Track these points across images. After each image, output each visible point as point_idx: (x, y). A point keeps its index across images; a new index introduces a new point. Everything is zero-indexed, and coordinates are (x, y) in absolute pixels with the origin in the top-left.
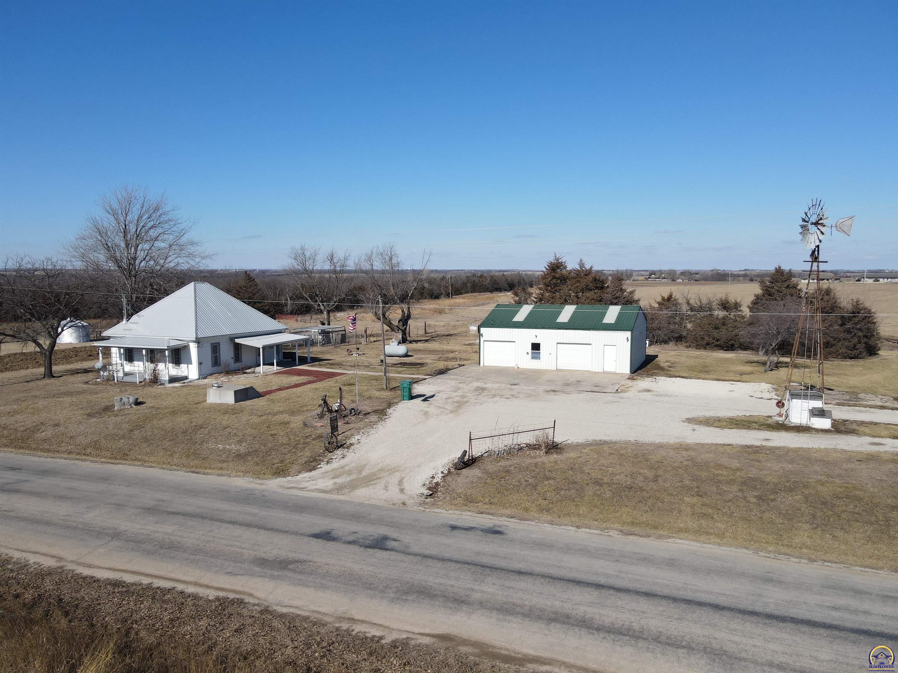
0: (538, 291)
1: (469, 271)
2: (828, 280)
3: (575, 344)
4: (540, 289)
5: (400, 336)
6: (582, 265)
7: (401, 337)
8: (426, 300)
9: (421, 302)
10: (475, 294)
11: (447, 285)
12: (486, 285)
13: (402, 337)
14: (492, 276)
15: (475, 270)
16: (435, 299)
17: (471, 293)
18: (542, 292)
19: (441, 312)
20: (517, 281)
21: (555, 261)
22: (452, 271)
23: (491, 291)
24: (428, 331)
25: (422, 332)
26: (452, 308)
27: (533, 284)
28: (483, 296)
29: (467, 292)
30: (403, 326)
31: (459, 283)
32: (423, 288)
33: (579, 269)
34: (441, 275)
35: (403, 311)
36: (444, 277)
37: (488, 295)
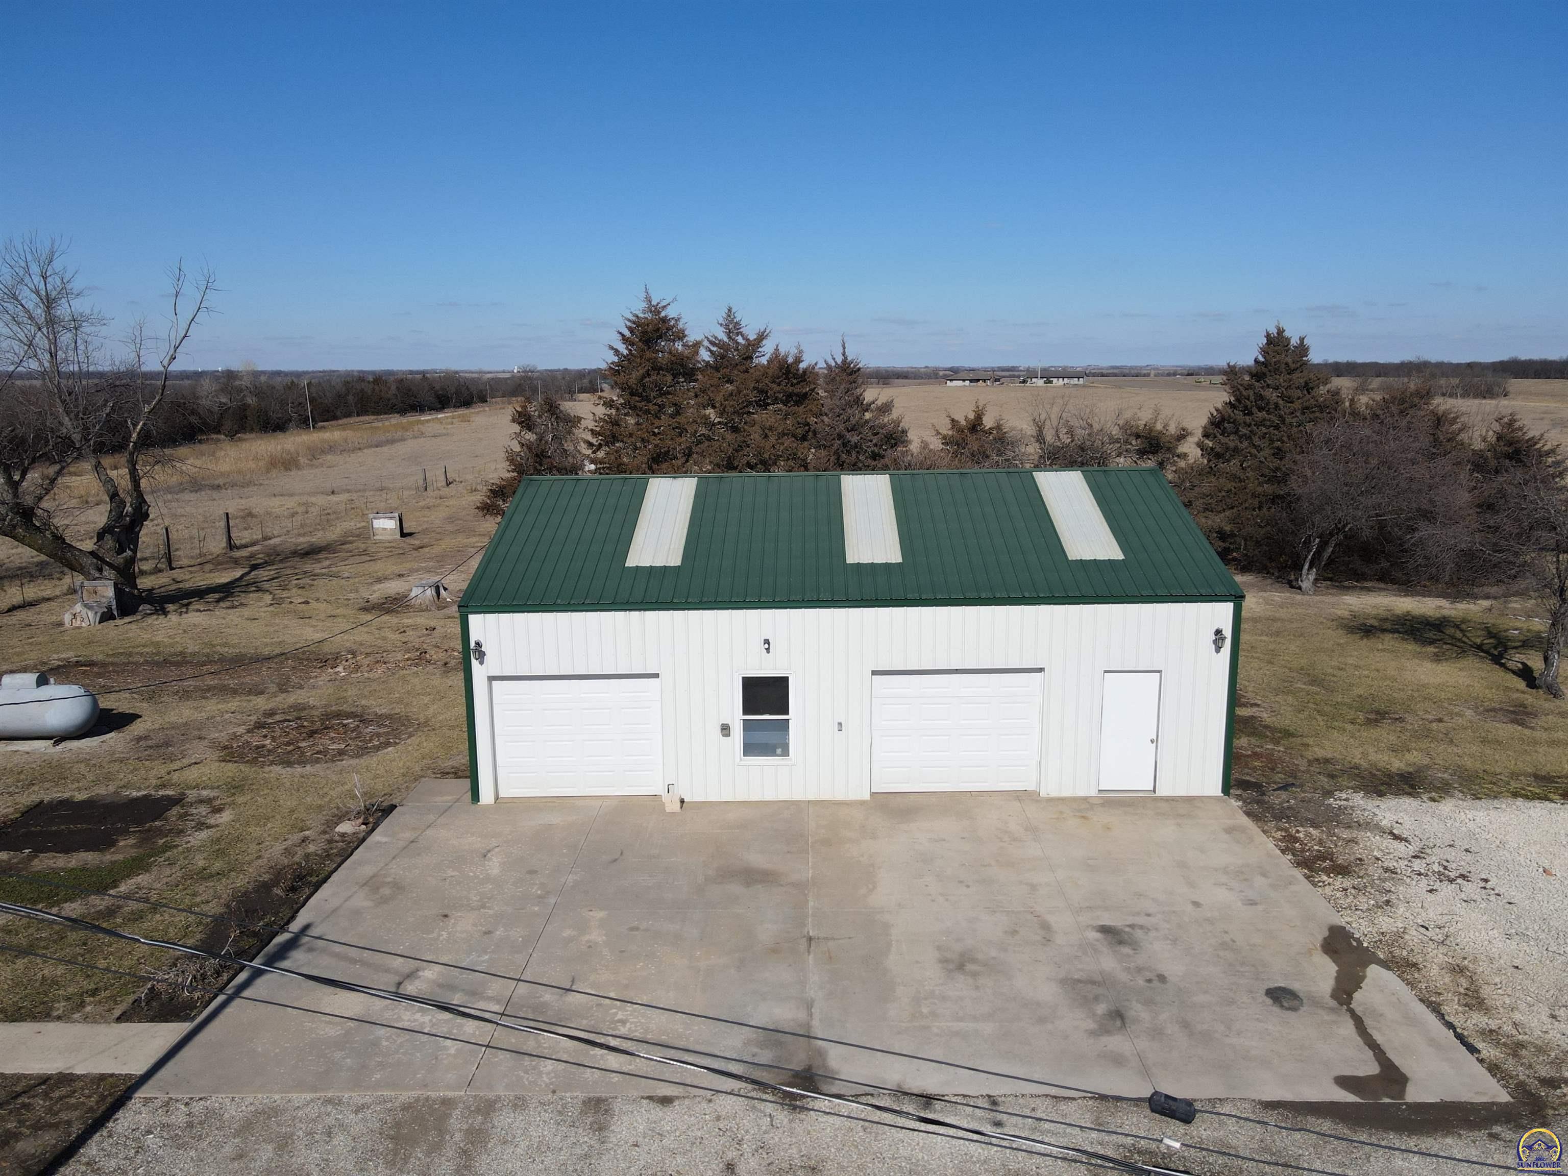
0: (601, 411)
1: (349, 373)
2: (985, 381)
3: (957, 671)
4: (609, 404)
5: (108, 592)
6: (732, 326)
7: (110, 592)
8: (253, 435)
9: (240, 440)
10: (366, 418)
11: (301, 400)
12: (389, 400)
13: (118, 591)
14: (402, 380)
15: (359, 372)
16: (274, 431)
17: (358, 415)
18: (613, 411)
19: (288, 464)
20: (453, 390)
21: (649, 316)
22: (313, 372)
23: (403, 412)
24: (241, 536)
25: (217, 545)
26: (315, 453)
27: (485, 396)
28: (387, 423)
29: (348, 415)
30: (121, 551)
31: (328, 394)
32: (244, 407)
33: (726, 339)
34: (288, 380)
35: (114, 496)
36: (293, 382)
37: (395, 420)
